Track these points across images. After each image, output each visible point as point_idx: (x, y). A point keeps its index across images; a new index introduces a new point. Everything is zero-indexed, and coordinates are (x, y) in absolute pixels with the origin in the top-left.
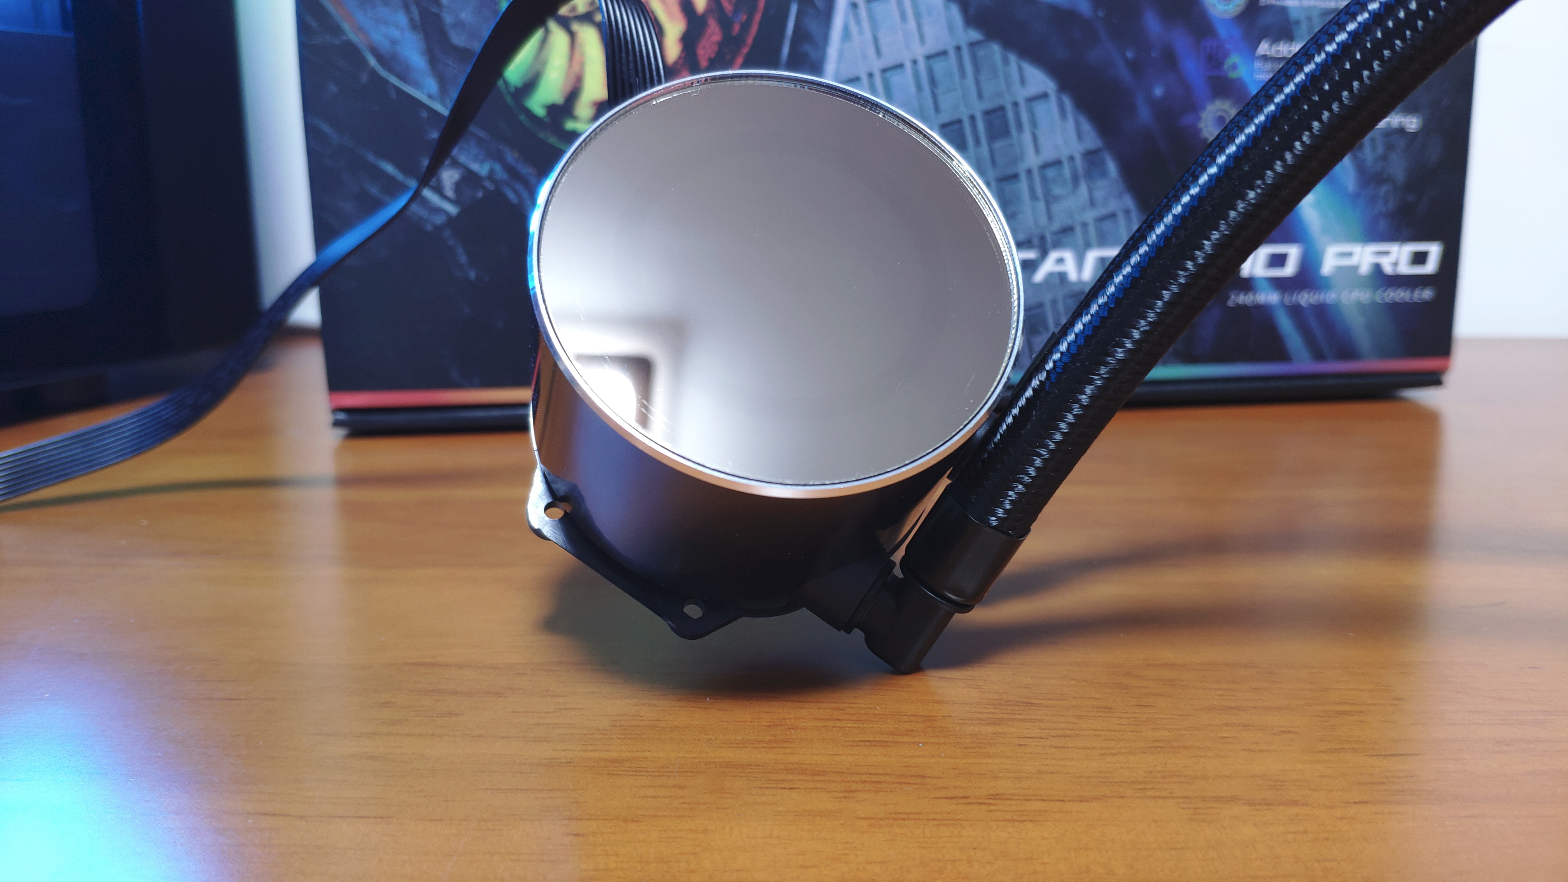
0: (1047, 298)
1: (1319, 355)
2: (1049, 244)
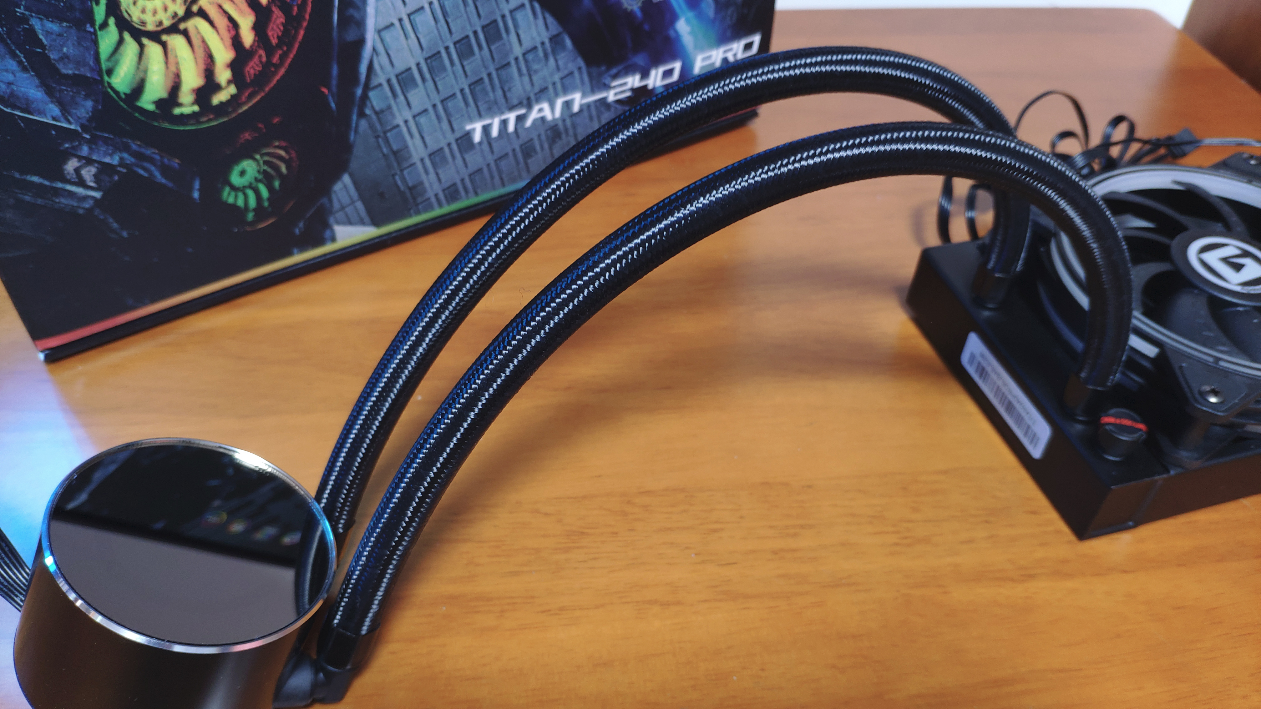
2: (534, 102)
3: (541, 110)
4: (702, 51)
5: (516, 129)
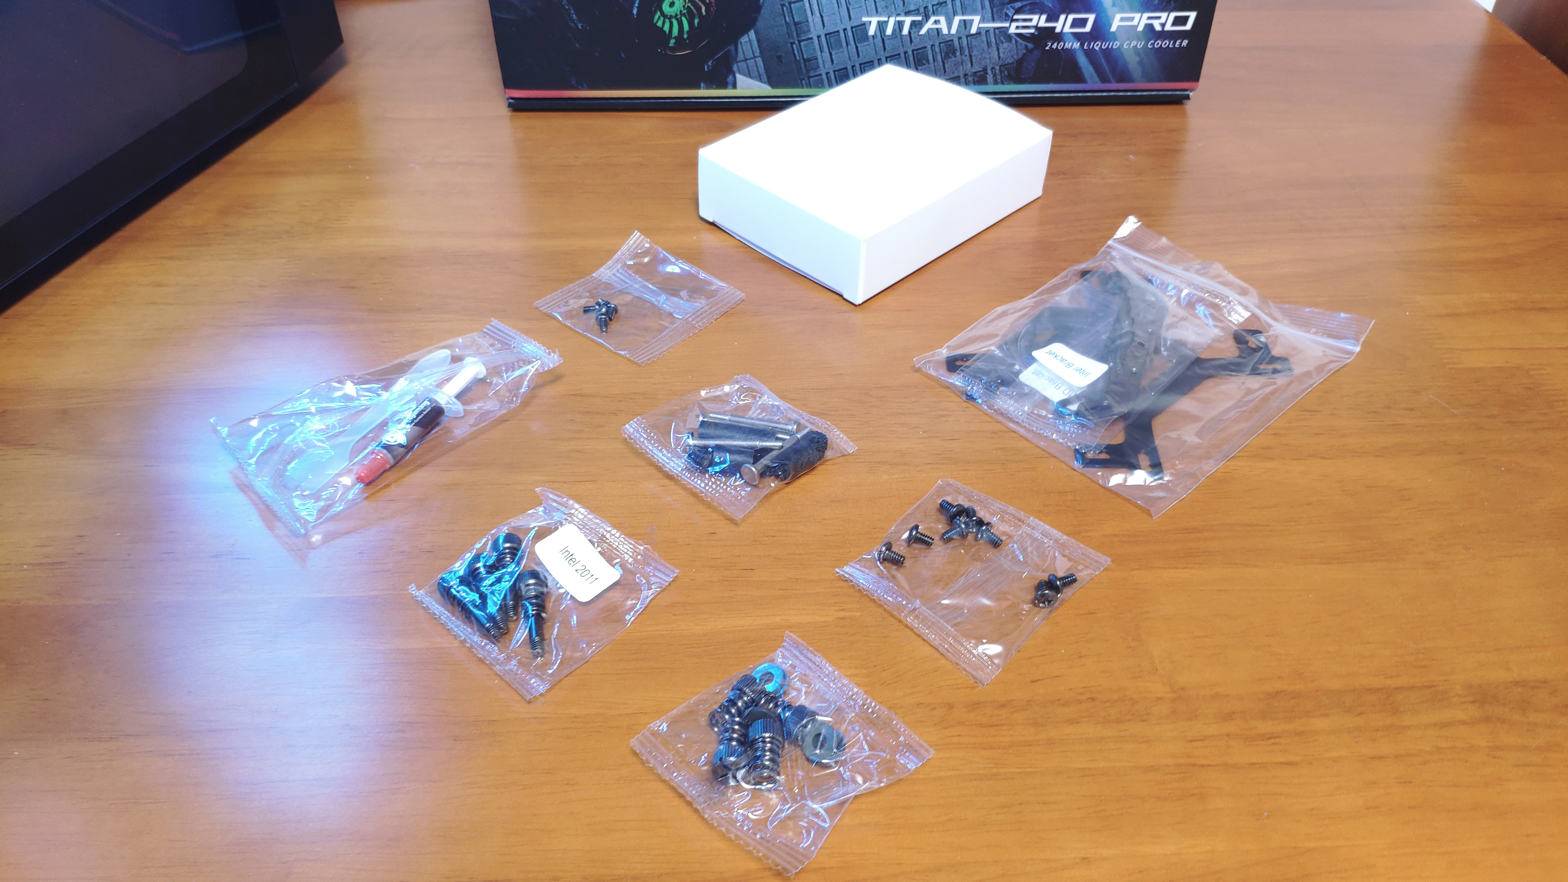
0: (928, 43)
1: (1105, 79)
2: (930, 13)
3: (936, 22)
4: (1122, 11)
5: (910, 33)
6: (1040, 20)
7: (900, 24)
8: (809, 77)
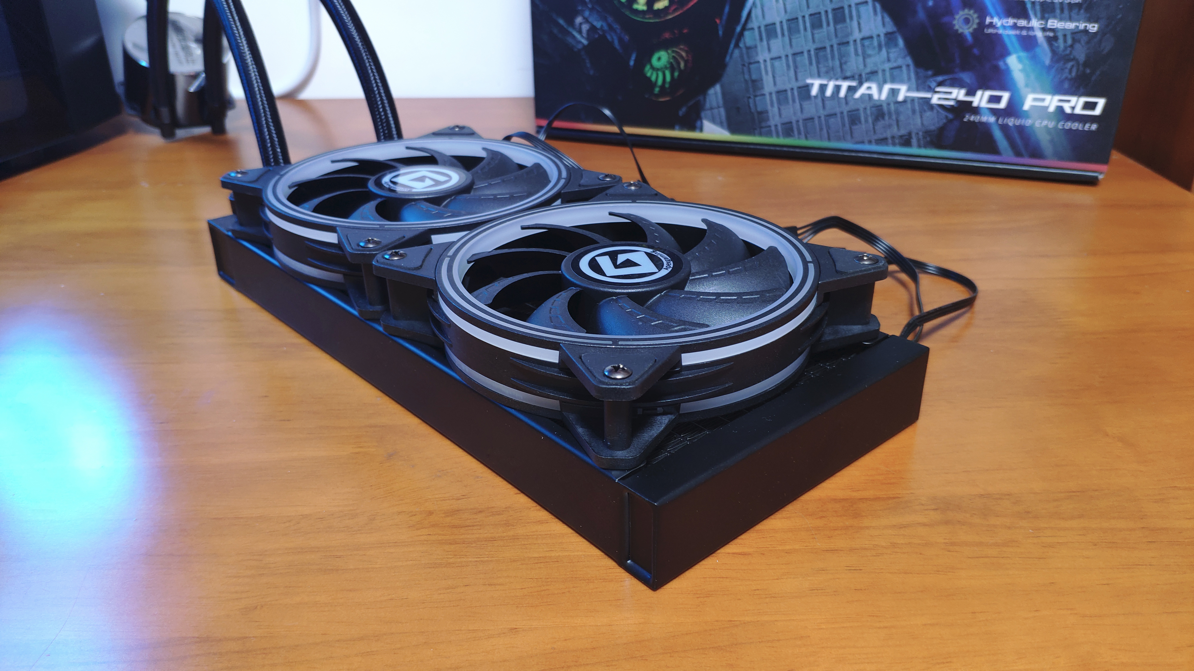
0: (861, 107)
1: (1018, 154)
2: (864, 79)
3: (870, 88)
4: (1034, 91)
5: (846, 96)
6: (959, 94)
7: (838, 88)
8: (761, 128)
